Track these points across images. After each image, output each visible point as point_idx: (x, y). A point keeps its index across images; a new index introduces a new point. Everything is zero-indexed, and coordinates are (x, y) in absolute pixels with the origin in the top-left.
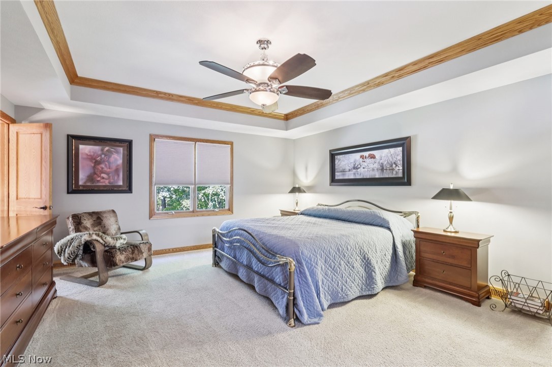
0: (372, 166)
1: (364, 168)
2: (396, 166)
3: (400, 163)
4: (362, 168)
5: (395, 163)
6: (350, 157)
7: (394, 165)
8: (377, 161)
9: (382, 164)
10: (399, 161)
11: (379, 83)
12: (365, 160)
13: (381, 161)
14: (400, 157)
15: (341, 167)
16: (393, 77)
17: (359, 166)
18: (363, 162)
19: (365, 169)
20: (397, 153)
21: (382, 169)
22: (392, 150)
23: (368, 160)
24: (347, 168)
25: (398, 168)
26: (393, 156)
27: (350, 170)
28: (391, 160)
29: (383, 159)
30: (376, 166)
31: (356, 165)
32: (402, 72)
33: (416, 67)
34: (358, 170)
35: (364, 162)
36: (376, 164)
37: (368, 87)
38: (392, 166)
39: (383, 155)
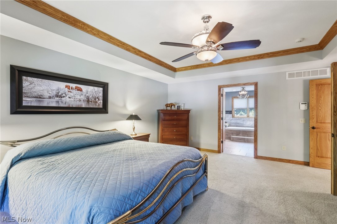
0: (78, 97)
1: (69, 98)
2: (99, 100)
3: (101, 98)
4: (67, 97)
5: (98, 98)
6: (51, 83)
7: (97, 99)
8: (84, 94)
9: (88, 97)
10: (100, 97)
11: (129, 49)
12: (71, 90)
13: (87, 95)
14: (101, 94)
15: (35, 92)
16: (136, 52)
17: (64, 95)
18: (69, 92)
19: (71, 99)
20: (99, 91)
21: (88, 101)
22: (96, 88)
23: (75, 92)
24: (46, 95)
25: (100, 102)
26: (97, 93)
27: (50, 98)
28: (95, 95)
29: (89, 93)
30: (83, 97)
31: (60, 94)
32: (140, 53)
33: (144, 56)
34: (63, 99)
35: (71, 92)
36: (83, 96)
37: (122, 46)
38: (96, 100)
39: (89, 90)
